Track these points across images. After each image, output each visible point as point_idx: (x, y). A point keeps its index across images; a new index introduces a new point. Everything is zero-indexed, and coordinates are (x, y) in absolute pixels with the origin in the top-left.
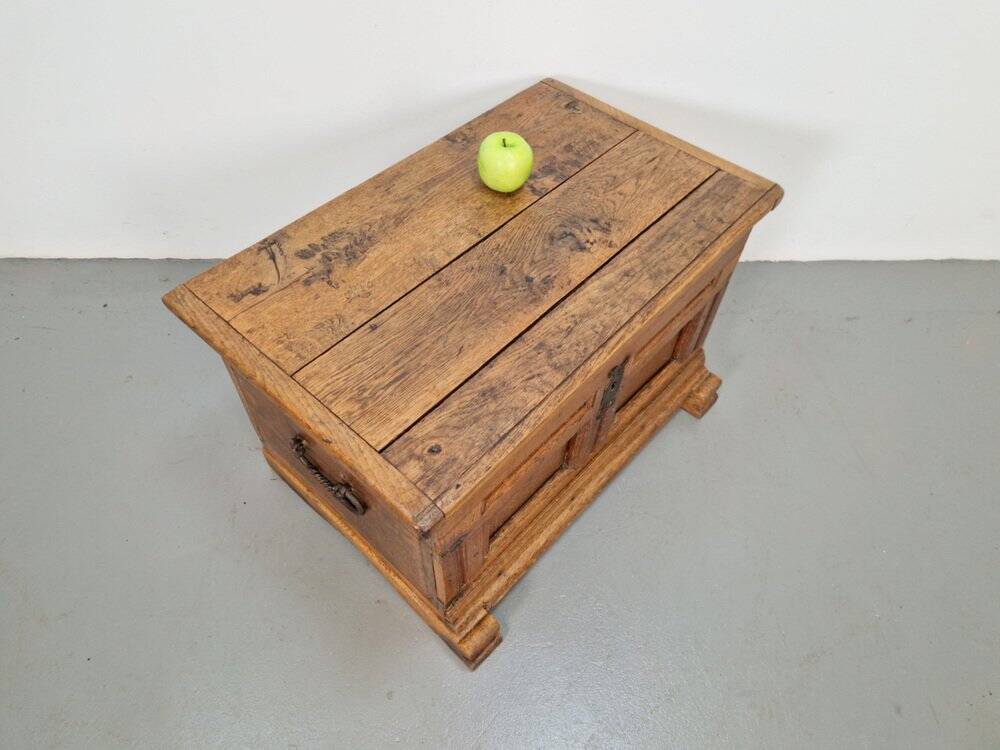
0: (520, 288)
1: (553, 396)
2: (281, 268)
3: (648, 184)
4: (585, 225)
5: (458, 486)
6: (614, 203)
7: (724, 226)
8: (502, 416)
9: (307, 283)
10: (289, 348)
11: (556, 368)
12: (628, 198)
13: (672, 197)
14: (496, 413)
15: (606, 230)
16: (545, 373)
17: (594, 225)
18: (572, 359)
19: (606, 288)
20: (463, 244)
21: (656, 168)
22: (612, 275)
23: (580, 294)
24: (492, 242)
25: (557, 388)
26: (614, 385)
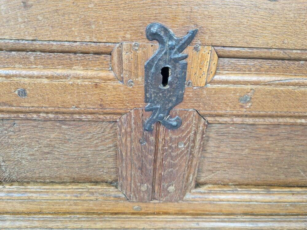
26: (165, 72)
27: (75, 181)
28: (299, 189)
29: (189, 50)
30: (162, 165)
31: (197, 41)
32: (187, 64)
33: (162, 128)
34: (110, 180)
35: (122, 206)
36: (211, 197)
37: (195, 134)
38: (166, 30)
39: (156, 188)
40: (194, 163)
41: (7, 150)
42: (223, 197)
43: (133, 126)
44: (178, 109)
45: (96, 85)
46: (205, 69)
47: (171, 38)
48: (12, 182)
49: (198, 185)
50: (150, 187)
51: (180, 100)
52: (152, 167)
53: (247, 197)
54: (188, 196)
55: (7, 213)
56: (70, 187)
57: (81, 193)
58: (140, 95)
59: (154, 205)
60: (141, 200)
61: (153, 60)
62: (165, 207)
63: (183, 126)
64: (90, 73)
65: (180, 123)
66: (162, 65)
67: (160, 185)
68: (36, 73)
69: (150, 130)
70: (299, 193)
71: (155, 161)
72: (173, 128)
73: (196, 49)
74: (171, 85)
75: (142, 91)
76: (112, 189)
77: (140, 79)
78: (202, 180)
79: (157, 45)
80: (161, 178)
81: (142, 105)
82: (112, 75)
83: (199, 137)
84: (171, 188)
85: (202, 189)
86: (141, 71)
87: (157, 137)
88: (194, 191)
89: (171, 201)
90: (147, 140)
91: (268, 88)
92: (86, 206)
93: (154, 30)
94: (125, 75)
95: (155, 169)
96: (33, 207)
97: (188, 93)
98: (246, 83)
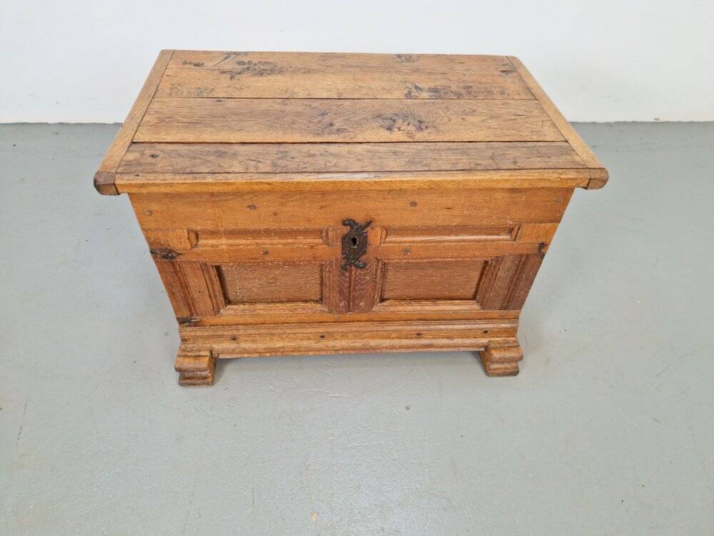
0: (319, 125)
1: (250, 175)
2: (223, 62)
3: (493, 123)
4: (411, 120)
5: (138, 175)
6: (450, 120)
7: (513, 166)
8: (209, 164)
9: (223, 72)
10: (171, 89)
11: (274, 165)
12: (466, 123)
13: (497, 137)
14: (208, 162)
15: (420, 129)
16: (264, 163)
17: (417, 123)
18: (289, 167)
19: (369, 151)
20: (324, 95)
21: (515, 119)
22: (385, 148)
23: (350, 146)
24: (340, 102)
25: (260, 173)
26: (354, 241)
27: (290, 301)
28: (459, 301)
29: (368, 229)
30: (354, 289)
31: (372, 225)
32: (367, 236)
33: (353, 268)
34: (316, 299)
35: (326, 317)
36: (392, 309)
37: (376, 270)
38: (354, 222)
39: (351, 304)
40: (377, 287)
41: (243, 282)
42: (401, 308)
43: (335, 268)
44: (364, 257)
45: (312, 247)
46: (379, 237)
47: (357, 224)
48: (243, 302)
49: (382, 300)
50: (347, 303)
51: (365, 253)
52: (347, 291)
53: (418, 308)
54: (375, 309)
55: (240, 324)
56: (288, 305)
57: (296, 309)
58: (339, 252)
59: (349, 316)
60: (340, 312)
61: (346, 235)
62: (358, 317)
63: (367, 267)
64: (308, 241)
65: (365, 265)
66: (352, 237)
67: (353, 302)
68: (275, 242)
69: (346, 270)
70: (458, 304)
71: (350, 287)
72: (361, 268)
73: (372, 228)
74: (358, 245)
75: (340, 249)
76: (318, 306)
77: (339, 244)
78: (386, 297)
79: (349, 227)
80: (354, 298)
81: (340, 256)
82: (321, 240)
83: (379, 271)
84: (362, 304)
85: (385, 303)
86: (340, 239)
87: (350, 273)
88: (379, 304)
89: (362, 312)
90: (343, 275)
91: (419, 245)
92: (299, 318)
93: (347, 222)
94: (330, 242)
95: (349, 291)
96: (259, 320)
97: (369, 249)
98: (406, 242)
